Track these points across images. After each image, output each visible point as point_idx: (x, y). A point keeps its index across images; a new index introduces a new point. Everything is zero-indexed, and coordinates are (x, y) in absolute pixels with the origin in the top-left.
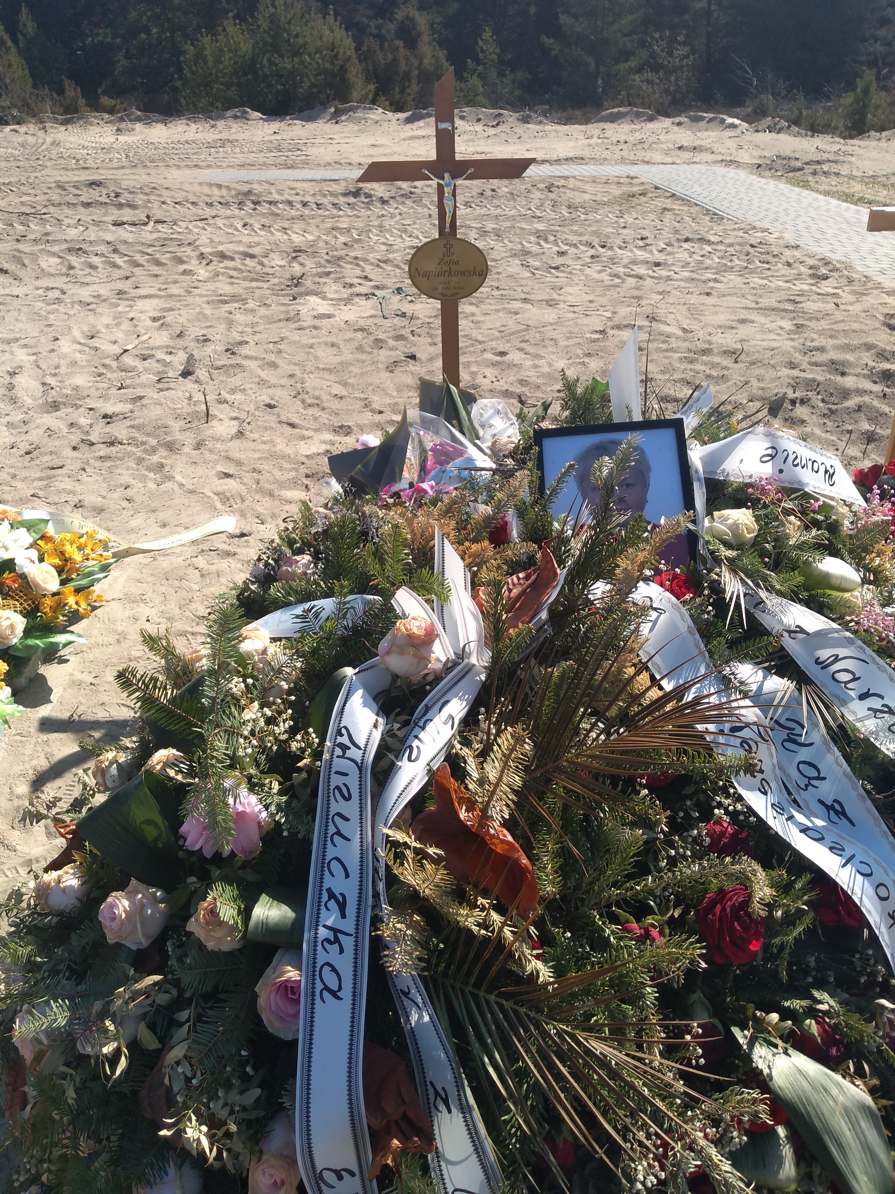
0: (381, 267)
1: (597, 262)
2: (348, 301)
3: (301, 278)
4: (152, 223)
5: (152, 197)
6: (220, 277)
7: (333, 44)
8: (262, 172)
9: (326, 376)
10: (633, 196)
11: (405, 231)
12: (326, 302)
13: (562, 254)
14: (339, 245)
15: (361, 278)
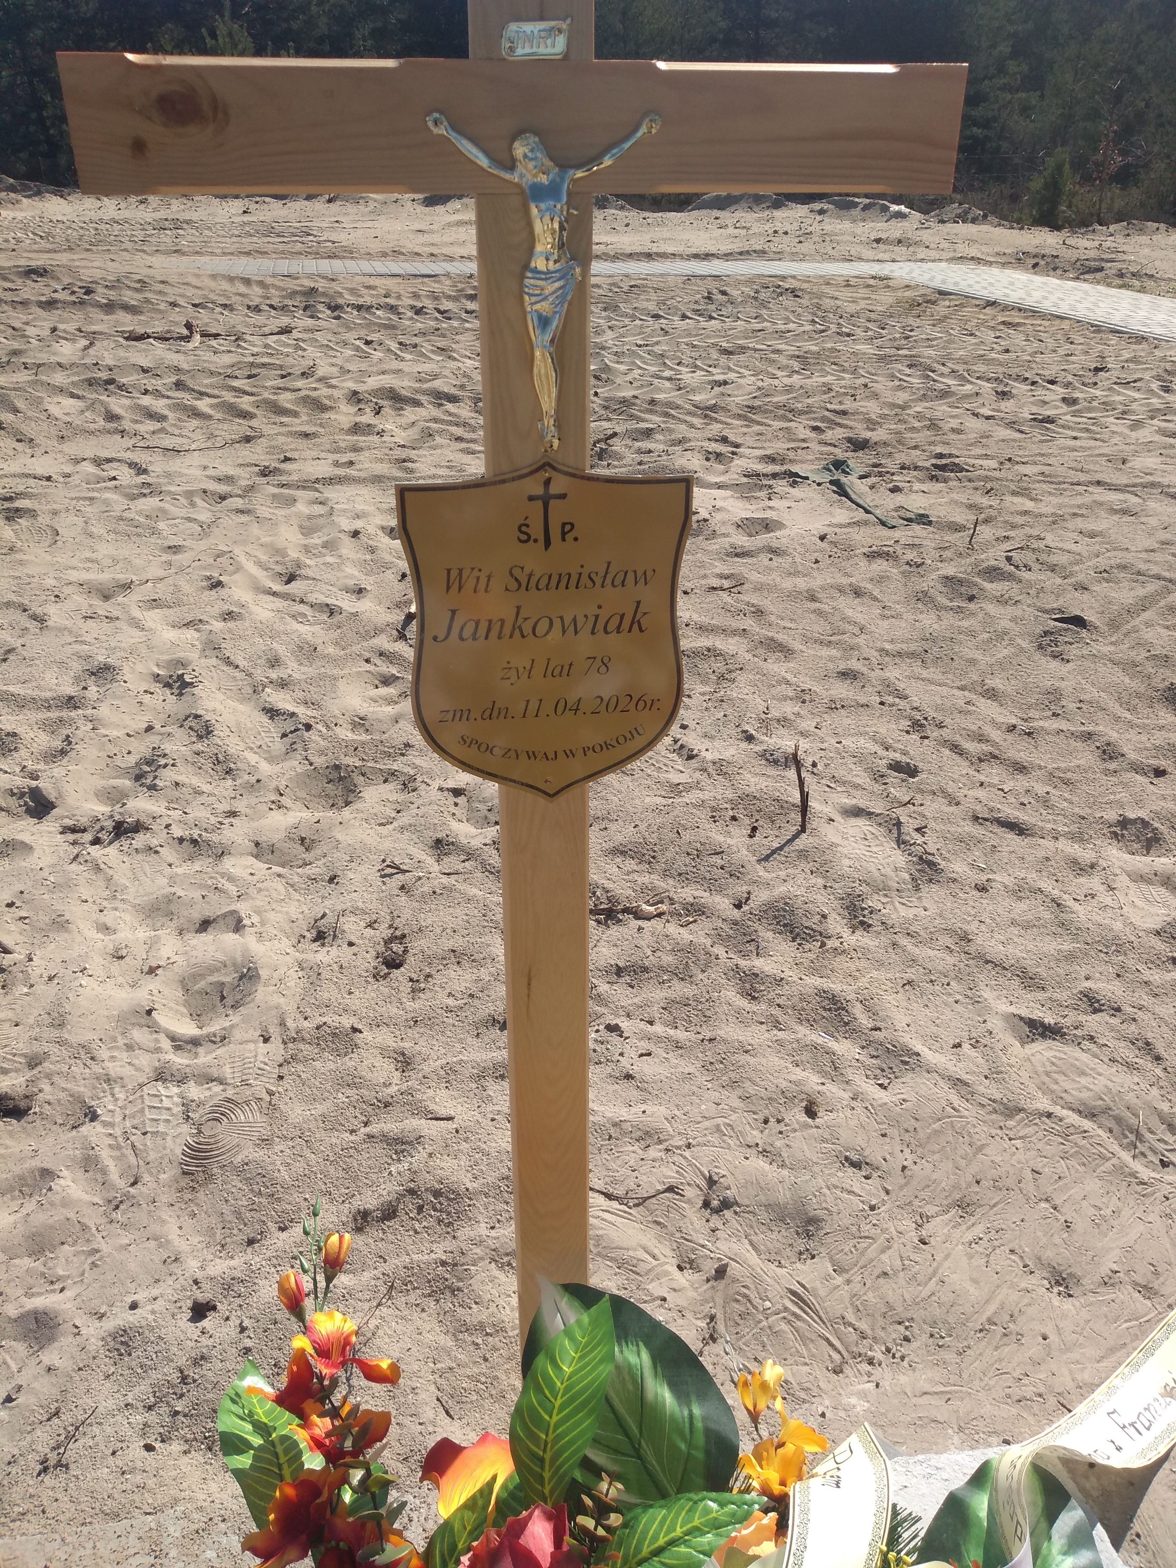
4: (197, 337)
8: (300, 263)
15: (717, 441)
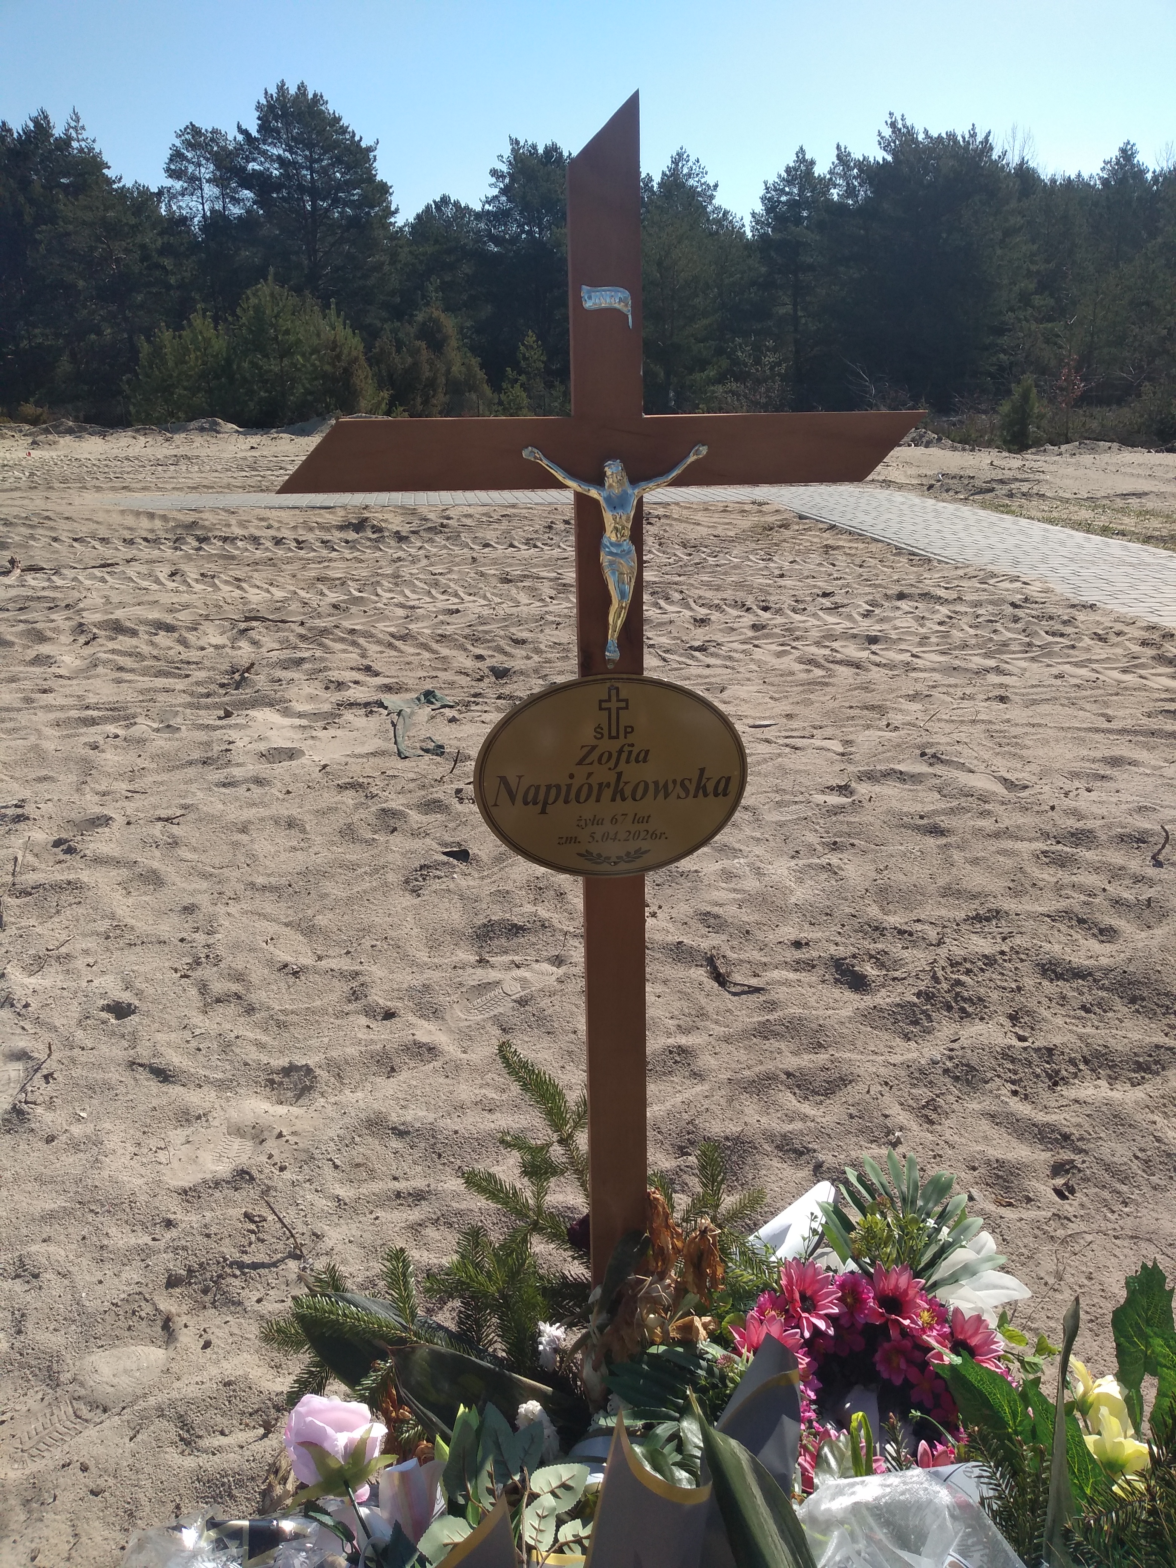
0: (395, 648)
1: (767, 636)
2: (330, 719)
3: (248, 670)
4: (18, 572)
5: (40, 531)
6: (100, 670)
7: (334, 342)
8: (221, 496)
9: (269, 908)
10: (771, 529)
11: (436, 584)
12: (287, 721)
13: (702, 622)
14: (325, 609)
15: (360, 669)
